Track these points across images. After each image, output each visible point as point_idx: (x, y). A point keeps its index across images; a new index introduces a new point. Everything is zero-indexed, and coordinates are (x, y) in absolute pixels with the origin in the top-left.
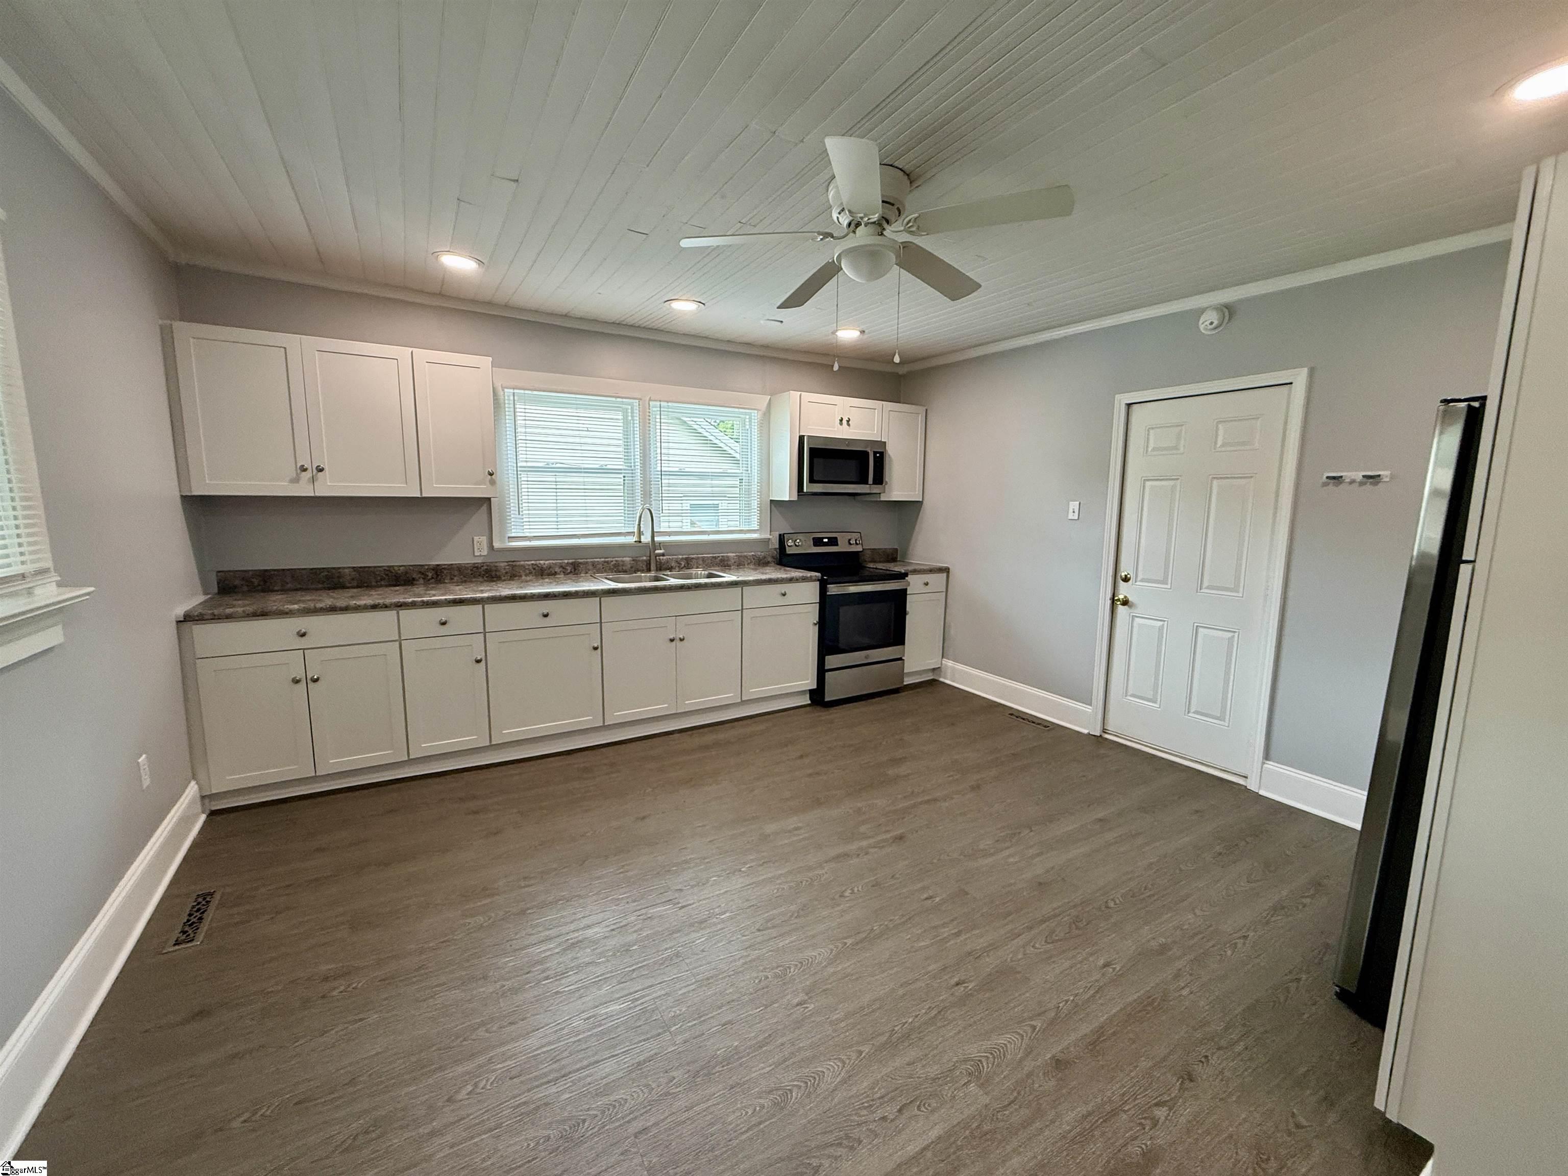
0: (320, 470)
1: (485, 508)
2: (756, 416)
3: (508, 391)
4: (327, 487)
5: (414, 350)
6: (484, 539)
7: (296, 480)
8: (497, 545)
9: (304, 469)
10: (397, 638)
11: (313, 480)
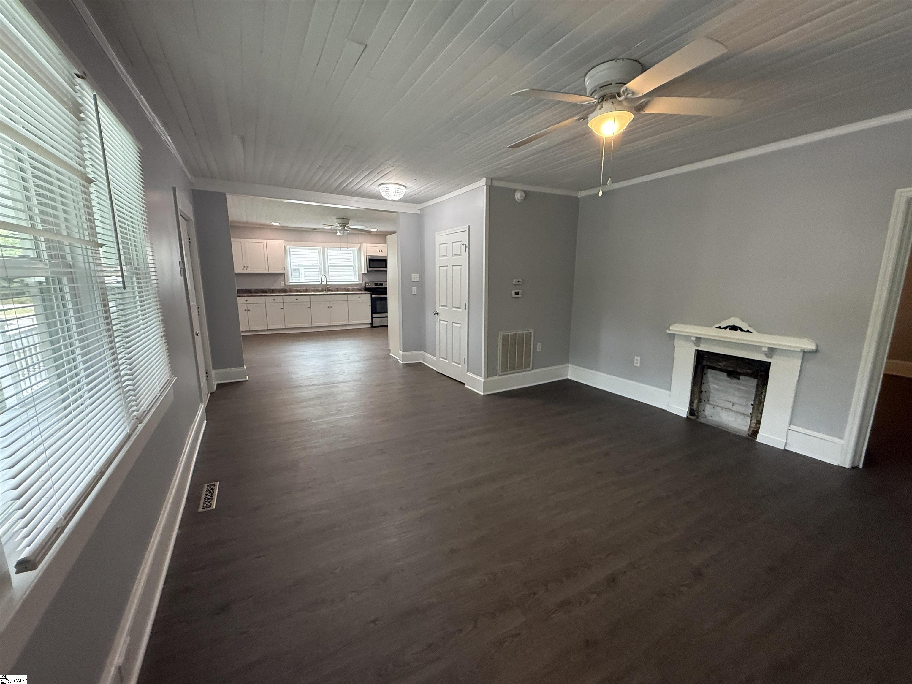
0: (248, 267)
1: (283, 275)
2: (356, 250)
3: (288, 247)
4: (249, 271)
5: (267, 240)
6: (283, 283)
7: (243, 269)
8: (286, 284)
9: (245, 267)
10: (264, 302)
11: (247, 269)
